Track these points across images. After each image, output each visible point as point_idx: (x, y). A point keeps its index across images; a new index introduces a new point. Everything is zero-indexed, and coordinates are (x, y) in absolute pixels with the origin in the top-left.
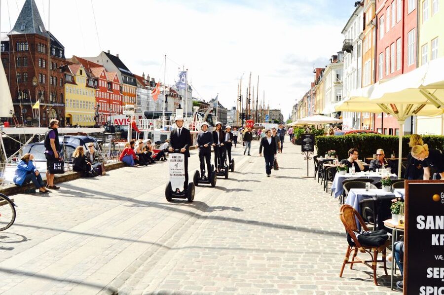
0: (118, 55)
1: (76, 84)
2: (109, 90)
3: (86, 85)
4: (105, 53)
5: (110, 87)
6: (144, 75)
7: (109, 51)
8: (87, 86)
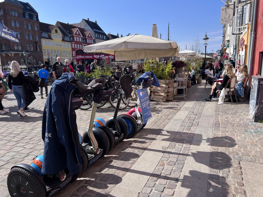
0: (96, 21)
1: (52, 39)
2: (84, 43)
3: (61, 39)
4: (85, 20)
5: (85, 42)
6: (118, 35)
7: (88, 19)
8: (63, 40)
